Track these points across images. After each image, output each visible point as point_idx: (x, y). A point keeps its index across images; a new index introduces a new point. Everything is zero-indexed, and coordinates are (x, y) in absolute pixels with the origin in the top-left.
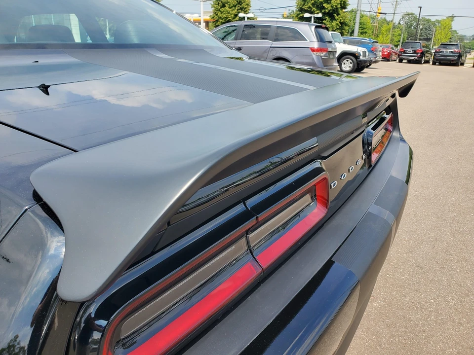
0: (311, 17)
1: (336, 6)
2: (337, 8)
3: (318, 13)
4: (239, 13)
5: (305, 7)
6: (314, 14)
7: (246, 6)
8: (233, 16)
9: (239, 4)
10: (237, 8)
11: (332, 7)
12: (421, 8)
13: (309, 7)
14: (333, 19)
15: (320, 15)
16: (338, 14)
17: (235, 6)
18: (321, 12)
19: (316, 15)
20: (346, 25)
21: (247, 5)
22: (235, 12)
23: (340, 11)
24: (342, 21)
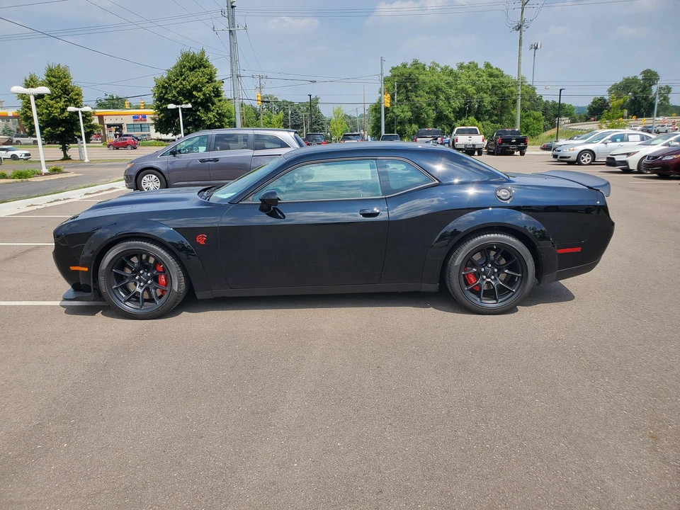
0: (178, 108)
1: (209, 94)
2: (210, 97)
3: (187, 103)
4: (67, 106)
5: (169, 96)
6: (182, 104)
7: (76, 97)
8: (59, 110)
9: (64, 93)
10: (63, 100)
11: (204, 95)
12: (310, 96)
13: (174, 96)
14: (207, 110)
15: (190, 106)
16: (213, 104)
17: (60, 97)
18: (190, 102)
19: (184, 106)
20: (224, 116)
21: (78, 94)
22: (61, 104)
23: (216, 100)
24: (220, 111)
